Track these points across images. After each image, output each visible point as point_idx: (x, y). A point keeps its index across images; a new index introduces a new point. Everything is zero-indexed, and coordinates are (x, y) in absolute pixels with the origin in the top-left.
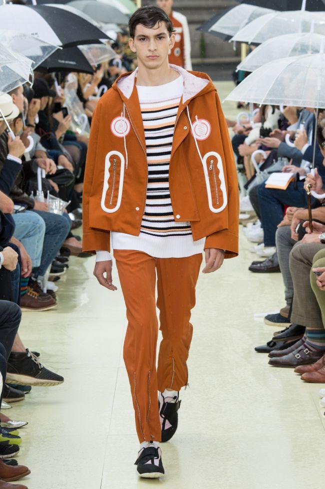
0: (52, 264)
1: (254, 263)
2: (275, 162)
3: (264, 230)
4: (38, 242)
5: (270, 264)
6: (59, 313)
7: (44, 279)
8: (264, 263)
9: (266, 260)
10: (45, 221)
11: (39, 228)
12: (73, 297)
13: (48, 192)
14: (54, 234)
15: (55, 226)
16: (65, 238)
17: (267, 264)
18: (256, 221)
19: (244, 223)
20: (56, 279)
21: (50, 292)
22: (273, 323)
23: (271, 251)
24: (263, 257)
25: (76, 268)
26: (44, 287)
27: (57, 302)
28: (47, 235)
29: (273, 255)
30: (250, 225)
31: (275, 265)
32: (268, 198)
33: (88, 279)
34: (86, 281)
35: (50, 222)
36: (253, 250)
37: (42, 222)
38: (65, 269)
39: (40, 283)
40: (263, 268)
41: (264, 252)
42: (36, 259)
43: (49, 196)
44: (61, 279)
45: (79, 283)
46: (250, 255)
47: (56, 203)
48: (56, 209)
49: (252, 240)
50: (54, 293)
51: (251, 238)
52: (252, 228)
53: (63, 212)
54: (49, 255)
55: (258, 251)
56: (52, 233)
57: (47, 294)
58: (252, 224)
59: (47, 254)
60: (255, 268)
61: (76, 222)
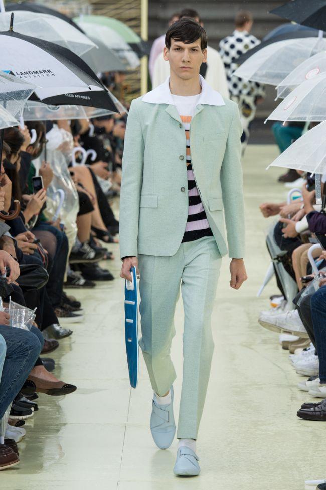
1: (305, 406)
3: (320, 359)
6: (19, 473)
8: (319, 406)
9: (323, 401)
10: (5, 340)
12: (40, 449)
13: (10, 297)
15: (20, 346)
16: (34, 364)
17: (324, 408)
18: (309, 345)
19: (291, 348)
20: (19, 424)
21: (10, 443)
24: (318, 397)
25: (47, 408)
27: (19, 457)
33: (65, 424)
34: (63, 427)
35: (12, 341)
37: (2, 341)
40: (319, 413)
41: (320, 391)
43: (11, 303)
44: (26, 424)
45: (51, 429)
46: (299, 395)
47: (21, 314)
48: (20, 322)
49: (302, 372)
50: (15, 444)
51: (302, 370)
52: (303, 355)
53: (31, 327)
54: (9, 388)
55: (312, 389)
56: (16, 357)
57: (5, 446)
58: (303, 349)
59: (7, 388)
60: (307, 413)
61: (49, 343)
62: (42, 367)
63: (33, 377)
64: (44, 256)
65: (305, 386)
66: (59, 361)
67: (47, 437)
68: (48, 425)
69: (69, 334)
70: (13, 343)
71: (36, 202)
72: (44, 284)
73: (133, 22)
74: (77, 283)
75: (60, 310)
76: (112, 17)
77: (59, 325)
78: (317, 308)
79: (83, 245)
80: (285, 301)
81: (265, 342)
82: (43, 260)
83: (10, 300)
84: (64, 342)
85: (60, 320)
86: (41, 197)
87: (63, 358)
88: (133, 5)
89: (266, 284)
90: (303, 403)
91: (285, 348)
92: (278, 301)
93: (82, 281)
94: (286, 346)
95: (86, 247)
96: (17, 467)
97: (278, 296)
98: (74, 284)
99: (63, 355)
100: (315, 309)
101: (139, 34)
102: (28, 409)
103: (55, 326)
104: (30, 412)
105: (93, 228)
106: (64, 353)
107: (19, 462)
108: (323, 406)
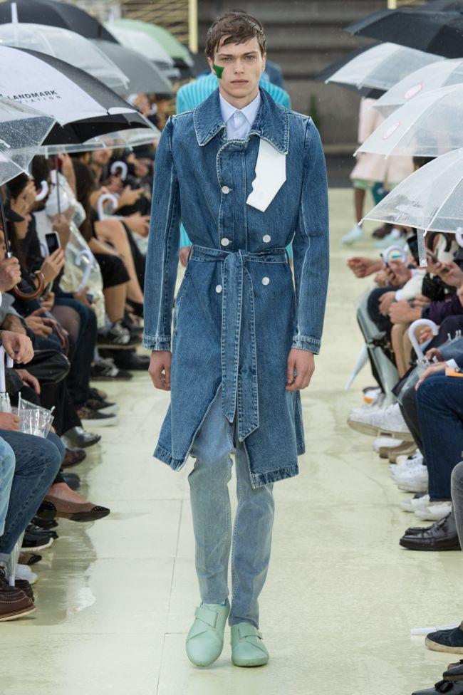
0: (26, 531)
1: (410, 532)
2: (450, 339)
3: (429, 469)
5: (441, 533)
6: (35, 624)
7: (10, 560)
8: (429, 531)
9: (433, 526)
10: (14, 450)
12: (63, 593)
13: (20, 393)
14: (30, 474)
15: (34, 458)
16: (52, 481)
17: (435, 534)
18: (414, 452)
19: (391, 456)
20: (33, 560)
21: (22, 584)
22: (445, 647)
23: (442, 509)
24: (427, 520)
25: (71, 539)
26: (10, 575)
27: (35, 603)
28: (18, 477)
29: (446, 518)
30: (402, 459)
31: (450, 536)
32: (436, 408)
33: (94, 560)
34: (92, 564)
35: (24, 452)
36: (408, 507)
37: (9, 452)
38: (52, 540)
39: (3, 568)
40: (427, 541)
41: (429, 512)
43: (21, 401)
45: (77, 567)
46: (402, 517)
47: (34, 416)
48: (33, 427)
49: (406, 488)
50: (29, 586)
51: (405, 485)
52: (407, 464)
53: (47, 433)
54: (21, 514)
55: (419, 509)
56: (28, 472)
57: (16, 588)
58: (407, 457)
59: (17, 513)
60: (412, 541)
61: (73, 453)
62: (64, 485)
63: (51, 498)
64: (63, 338)
65: (409, 505)
66: (85, 477)
67: (71, 577)
68: (73, 561)
69: (96, 440)
70: (25, 454)
71: (50, 267)
72: (64, 376)
73: (177, 28)
74: (108, 374)
75: (87, 410)
76: (149, 21)
78: (424, 403)
79: (114, 325)
80: (382, 395)
81: (357, 449)
82: (62, 344)
83: (20, 398)
84: (91, 452)
85: (84, 422)
86: (57, 260)
87: (91, 472)
88: (178, 5)
89: (357, 372)
90: (406, 528)
91: (383, 456)
92: (373, 395)
93: (115, 371)
94: (384, 454)
95: (118, 328)
96: (32, 615)
97: (372, 388)
98: (105, 375)
99: (91, 469)
100: (422, 405)
101: (186, 45)
104: (47, 541)
105: (129, 301)
106: (91, 467)
107: (34, 609)
108: (433, 532)
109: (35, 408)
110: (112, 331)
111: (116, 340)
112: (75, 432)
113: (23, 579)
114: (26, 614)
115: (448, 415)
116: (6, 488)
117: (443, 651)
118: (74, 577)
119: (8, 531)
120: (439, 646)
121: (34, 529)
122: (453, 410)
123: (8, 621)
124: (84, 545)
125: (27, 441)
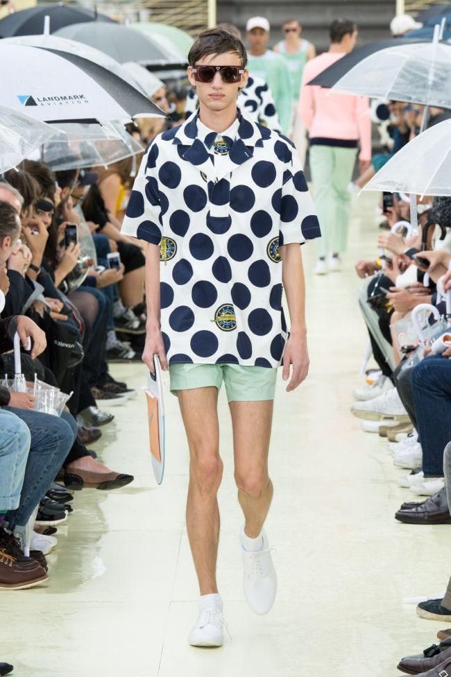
0: (41, 505)
4: (16, 465)
5: (435, 507)
6: (48, 593)
8: (423, 506)
9: (427, 500)
10: (29, 428)
11: (19, 440)
12: (79, 563)
14: (47, 450)
15: (48, 435)
17: (429, 509)
18: (411, 431)
19: (390, 435)
20: (49, 531)
21: (37, 555)
22: (434, 615)
23: (436, 484)
24: (422, 495)
25: (85, 512)
26: (25, 546)
28: (34, 453)
29: (439, 493)
30: (401, 437)
31: (443, 511)
32: (430, 389)
33: (106, 532)
34: (104, 535)
36: (405, 483)
37: (25, 429)
38: (66, 513)
39: (19, 539)
40: (421, 515)
41: (424, 487)
42: (11, 496)
43: (37, 382)
44: (58, 532)
45: (90, 538)
46: (399, 492)
47: (49, 396)
48: (48, 406)
49: (401, 464)
50: (43, 556)
51: (400, 462)
52: (405, 442)
53: (61, 412)
54: (35, 488)
55: (415, 485)
56: (42, 448)
57: (30, 559)
58: (406, 435)
59: (32, 487)
60: (408, 516)
61: (89, 432)
65: (405, 481)
66: (101, 454)
67: (83, 548)
68: (86, 533)
69: (110, 419)
70: (39, 432)
74: (125, 356)
75: (97, 391)
77: (97, 408)
78: (418, 385)
79: (127, 311)
82: (79, 327)
83: (36, 379)
84: (104, 429)
85: (98, 402)
87: (105, 449)
90: (402, 503)
91: (383, 435)
92: (375, 376)
93: (132, 354)
94: (383, 432)
95: (131, 314)
96: (45, 584)
97: (373, 371)
98: (121, 358)
99: (106, 446)
100: (416, 386)
102: (60, 512)
103: (92, 409)
104: (63, 516)
106: (107, 444)
107: (47, 578)
108: (427, 506)
109: (51, 389)
110: (124, 316)
111: (127, 324)
112: (90, 412)
113: (37, 549)
114: (40, 583)
115: (440, 396)
116: (22, 464)
117: (433, 619)
118: (85, 548)
119: (23, 504)
120: (429, 614)
121: (50, 502)
122: (444, 391)
123: (23, 589)
124: (97, 518)
125: (41, 419)
